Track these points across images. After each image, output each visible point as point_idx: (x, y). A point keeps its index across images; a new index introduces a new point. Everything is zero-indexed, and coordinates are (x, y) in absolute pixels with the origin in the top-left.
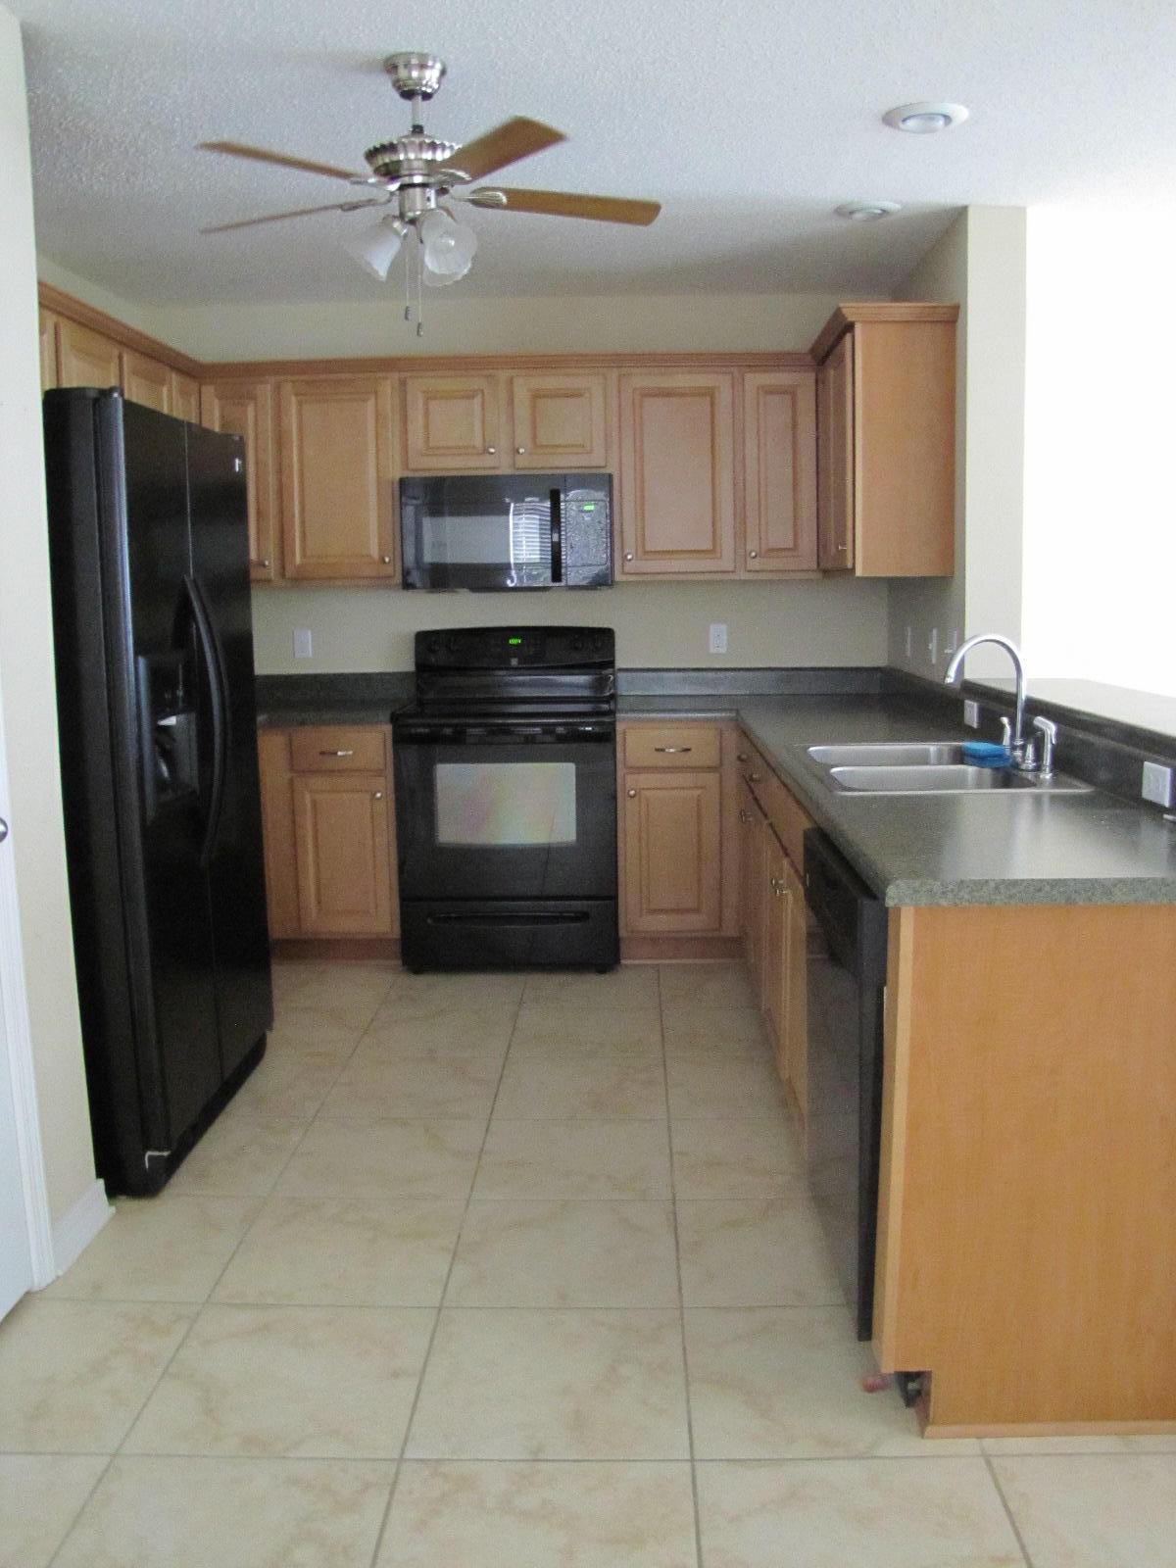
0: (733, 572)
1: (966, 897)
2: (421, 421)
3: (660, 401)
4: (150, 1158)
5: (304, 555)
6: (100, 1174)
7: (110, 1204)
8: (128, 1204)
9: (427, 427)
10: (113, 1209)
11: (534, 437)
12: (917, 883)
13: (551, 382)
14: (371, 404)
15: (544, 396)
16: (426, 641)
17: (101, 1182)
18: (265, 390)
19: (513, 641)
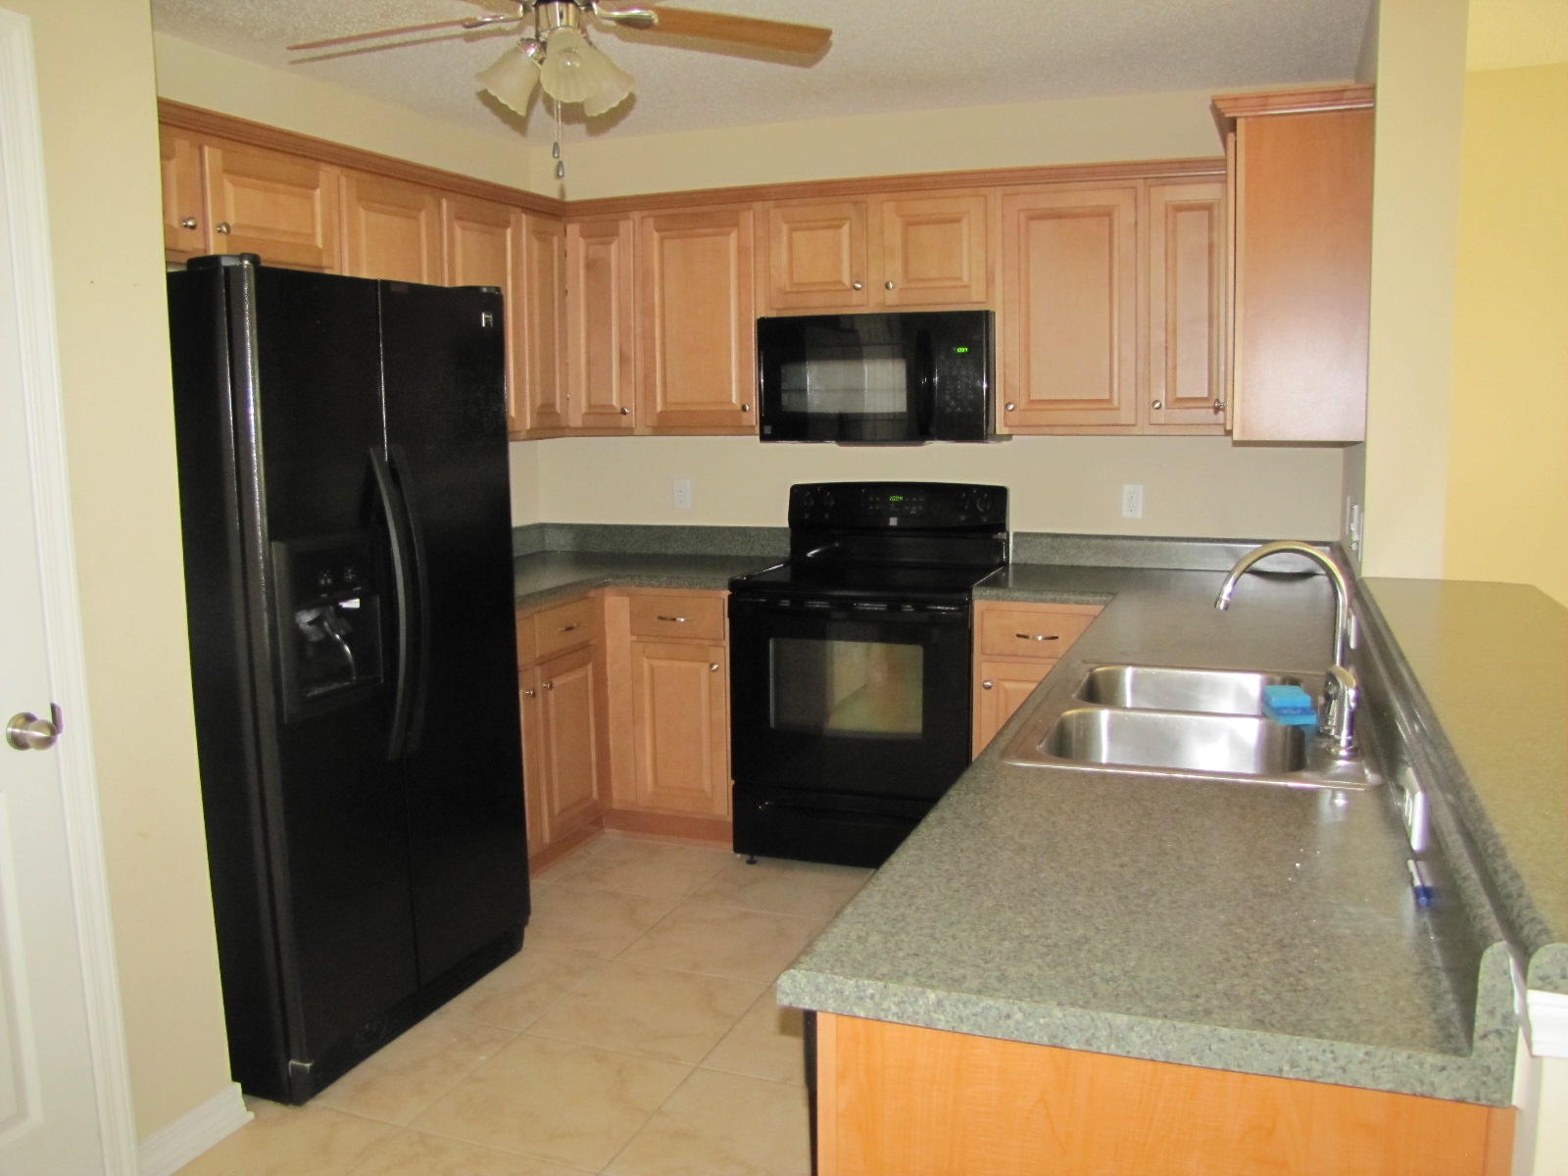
0: (1133, 425)
1: (894, 1009)
2: (784, 255)
3: (1049, 224)
4: (293, 1066)
5: (665, 402)
6: (235, 1078)
7: (248, 1110)
8: (271, 1109)
9: (791, 260)
10: (251, 1115)
11: (906, 272)
12: (821, 979)
13: (924, 206)
14: (733, 236)
15: (918, 223)
16: (802, 496)
17: (238, 1086)
18: (626, 227)
19: (894, 498)
